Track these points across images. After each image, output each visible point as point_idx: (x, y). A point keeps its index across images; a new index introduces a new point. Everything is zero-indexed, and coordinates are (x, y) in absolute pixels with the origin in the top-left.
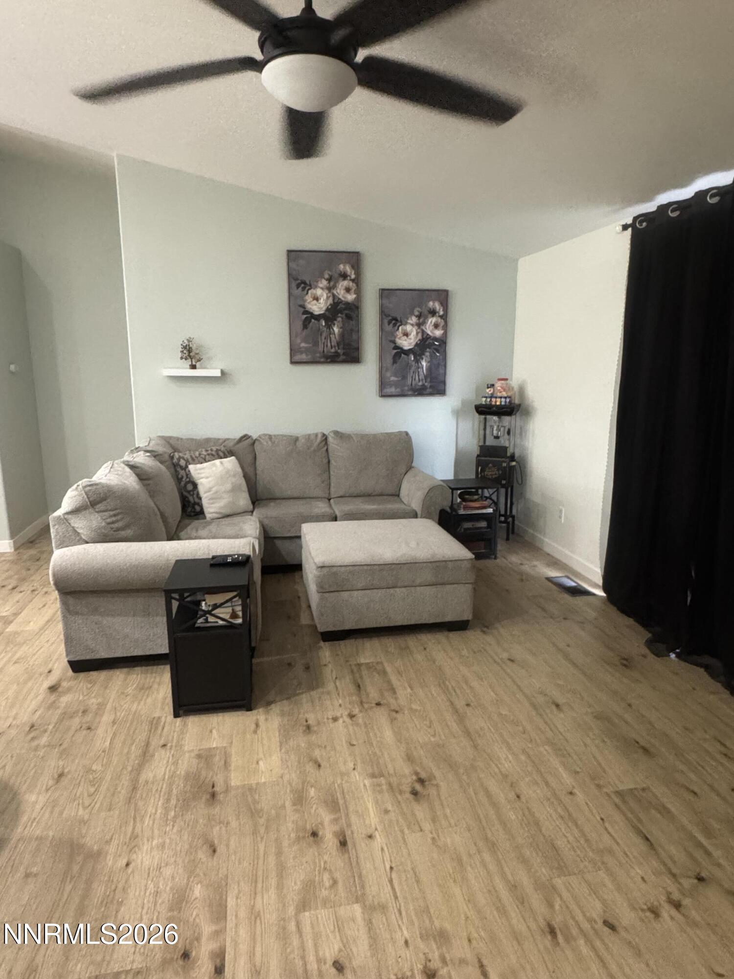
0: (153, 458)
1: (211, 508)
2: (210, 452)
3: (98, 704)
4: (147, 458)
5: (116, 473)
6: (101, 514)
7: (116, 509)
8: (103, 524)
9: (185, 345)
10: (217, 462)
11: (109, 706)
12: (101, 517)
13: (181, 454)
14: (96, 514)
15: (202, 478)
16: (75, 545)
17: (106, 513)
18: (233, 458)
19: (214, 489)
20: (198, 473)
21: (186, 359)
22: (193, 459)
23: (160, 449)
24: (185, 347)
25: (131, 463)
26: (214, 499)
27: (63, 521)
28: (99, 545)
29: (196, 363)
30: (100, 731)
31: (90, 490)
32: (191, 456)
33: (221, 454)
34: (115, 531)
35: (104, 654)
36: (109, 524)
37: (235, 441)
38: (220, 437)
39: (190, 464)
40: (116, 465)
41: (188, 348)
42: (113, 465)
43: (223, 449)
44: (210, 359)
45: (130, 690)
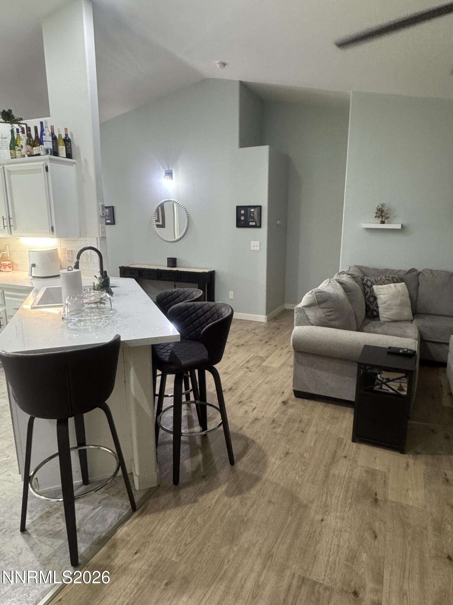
0: (352, 279)
1: (384, 314)
2: (387, 278)
3: (308, 419)
4: (348, 278)
5: (332, 286)
6: (323, 310)
7: (331, 308)
8: (323, 316)
9: (379, 208)
10: (392, 285)
11: (314, 422)
12: (323, 311)
13: (368, 278)
14: (320, 309)
15: (381, 294)
16: (306, 325)
17: (326, 310)
18: (403, 283)
19: (388, 303)
20: (379, 291)
21: (378, 217)
22: (376, 282)
23: (356, 274)
24: (379, 210)
25: (340, 281)
26: (387, 309)
27: (301, 310)
28: (319, 328)
29: (385, 220)
30: (309, 435)
31: (319, 295)
32: (375, 280)
33: (395, 280)
34: (329, 321)
35: (313, 391)
36: (326, 316)
37: (405, 272)
38: (395, 269)
39: (374, 285)
40: (332, 281)
41: (381, 210)
42: (330, 281)
43: (396, 277)
44: (395, 217)
45: (326, 417)
